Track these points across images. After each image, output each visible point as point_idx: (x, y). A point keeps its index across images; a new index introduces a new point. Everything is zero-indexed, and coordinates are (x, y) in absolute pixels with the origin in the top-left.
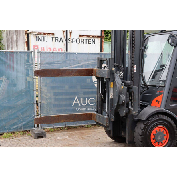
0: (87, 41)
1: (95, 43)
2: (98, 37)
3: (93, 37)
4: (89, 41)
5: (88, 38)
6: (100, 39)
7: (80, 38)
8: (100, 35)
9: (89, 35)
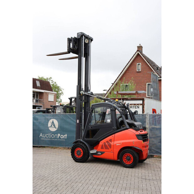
0: (134, 107)
1: (139, 108)
2: (141, 104)
3: (138, 104)
4: (135, 107)
5: (135, 105)
6: (142, 106)
7: (130, 106)
8: (142, 103)
9: (135, 103)
